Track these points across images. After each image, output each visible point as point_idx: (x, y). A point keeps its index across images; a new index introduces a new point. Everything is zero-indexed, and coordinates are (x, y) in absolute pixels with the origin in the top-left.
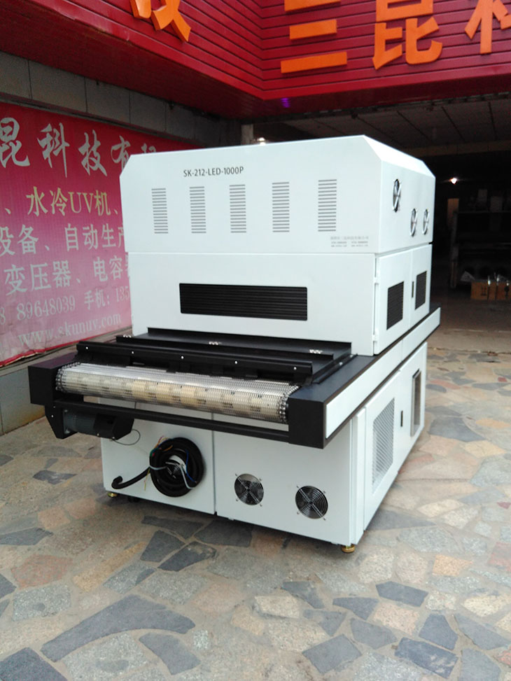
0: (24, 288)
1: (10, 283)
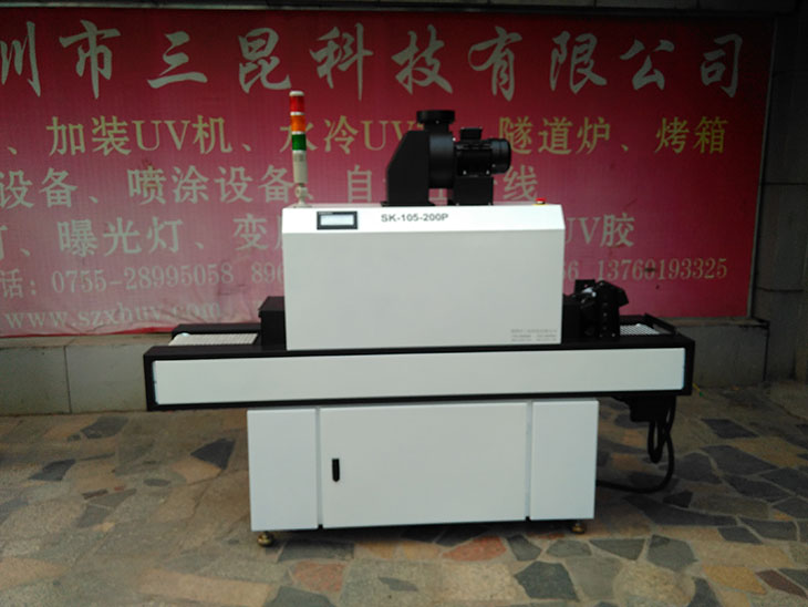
1: (243, 236)
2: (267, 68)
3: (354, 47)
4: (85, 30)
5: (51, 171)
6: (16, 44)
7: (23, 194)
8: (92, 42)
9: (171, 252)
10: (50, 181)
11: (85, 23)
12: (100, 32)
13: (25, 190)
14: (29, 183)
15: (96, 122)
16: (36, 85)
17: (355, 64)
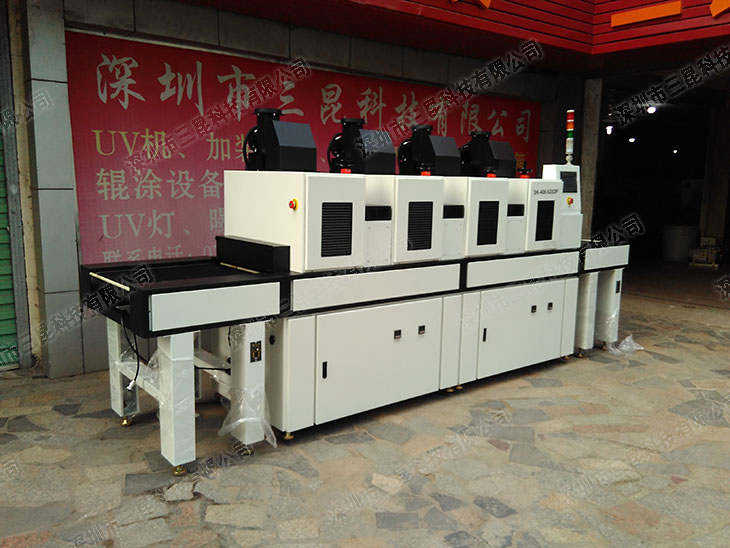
2: (336, 110)
3: (378, 100)
4: (233, 73)
5: (208, 171)
6: (189, 76)
7: (188, 188)
8: (238, 81)
10: (207, 179)
11: (235, 68)
12: (244, 75)
13: (189, 185)
14: (192, 180)
15: (238, 138)
16: (200, 107)
17: (378, 111)
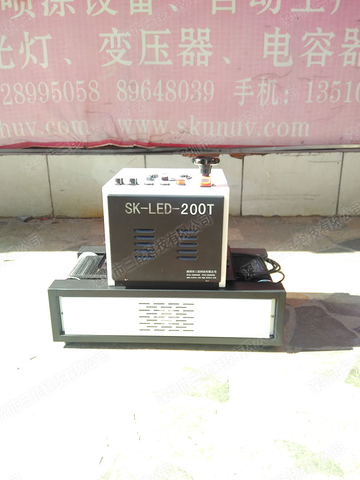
0: (129, 59)
1: (108, 51)
9: (42, 67)
